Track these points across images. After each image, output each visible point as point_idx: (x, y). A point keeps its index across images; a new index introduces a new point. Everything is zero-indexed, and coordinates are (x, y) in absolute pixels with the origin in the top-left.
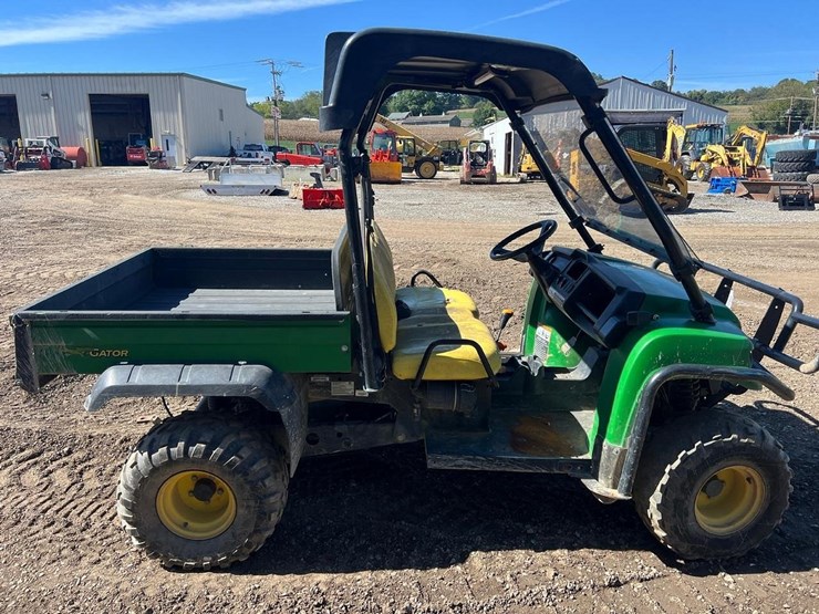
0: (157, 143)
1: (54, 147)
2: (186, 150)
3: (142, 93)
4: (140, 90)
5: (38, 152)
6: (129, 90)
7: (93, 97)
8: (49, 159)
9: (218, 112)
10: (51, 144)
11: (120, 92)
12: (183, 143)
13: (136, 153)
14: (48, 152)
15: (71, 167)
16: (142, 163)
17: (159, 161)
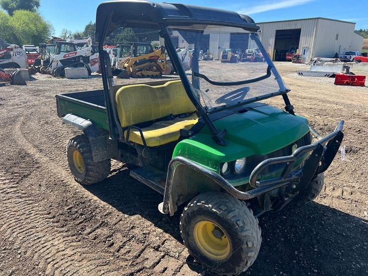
0: (300, 52)
1: (257, 53)
2: (312, 55)
3: (299, 28)
4: (298, 27)
5: (250, 55)
6: (293, 27)
7: (277, 31)
8: (254, 58)
9: (335, 35)
10: (256, 51)
11: (289, 29)
12: (312, 51)
13: (290, 56)
14: (254, 55)
15: (262, 61)
16: (290, 60)
17: (298, 60)
